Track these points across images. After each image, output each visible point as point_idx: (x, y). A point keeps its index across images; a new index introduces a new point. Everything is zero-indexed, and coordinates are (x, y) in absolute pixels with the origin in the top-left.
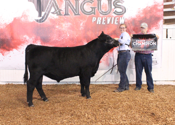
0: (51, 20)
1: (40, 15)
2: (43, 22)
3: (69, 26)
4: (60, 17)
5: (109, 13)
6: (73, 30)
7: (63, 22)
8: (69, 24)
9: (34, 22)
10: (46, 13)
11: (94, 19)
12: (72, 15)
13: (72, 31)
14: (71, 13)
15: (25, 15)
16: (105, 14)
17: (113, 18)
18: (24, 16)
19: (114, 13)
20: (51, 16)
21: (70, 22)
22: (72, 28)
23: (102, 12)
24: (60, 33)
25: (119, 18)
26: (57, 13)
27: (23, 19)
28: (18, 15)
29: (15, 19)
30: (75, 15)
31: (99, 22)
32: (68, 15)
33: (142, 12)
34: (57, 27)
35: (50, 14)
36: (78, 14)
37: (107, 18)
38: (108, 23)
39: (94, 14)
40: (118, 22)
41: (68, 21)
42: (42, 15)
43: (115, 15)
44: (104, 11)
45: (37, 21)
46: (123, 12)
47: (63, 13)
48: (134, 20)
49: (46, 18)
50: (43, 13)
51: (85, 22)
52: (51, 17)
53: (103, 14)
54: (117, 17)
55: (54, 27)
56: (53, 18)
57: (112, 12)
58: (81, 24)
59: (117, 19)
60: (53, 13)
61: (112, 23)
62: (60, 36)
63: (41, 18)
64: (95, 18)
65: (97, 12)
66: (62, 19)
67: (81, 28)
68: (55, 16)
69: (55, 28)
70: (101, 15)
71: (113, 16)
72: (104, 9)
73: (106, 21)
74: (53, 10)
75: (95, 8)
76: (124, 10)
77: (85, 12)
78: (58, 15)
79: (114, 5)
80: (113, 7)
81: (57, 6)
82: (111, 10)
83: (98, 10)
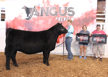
0: (34, 19)
3: (43, 22)
7: (40, 20)
8: (43, 21)
9: (25, 19)
13: (44, 25)
14: (44, 15)
17: (67, 18)
18: (20, 16)
19: (68, 15)
21: (43, 20)
22: (44, 23)
24: (38, 25)
25: (71, 18)
27: (19, 18)
28: (17, 16)
29: (15, 18)
30: (46, 16)
32: (42, 16)
33: (84, 14)
34: (36, 22)
36: (48, 16)
38: (64, 20)
39: (57, 15)
41: (42, 19)
43: (68, 16)
44: (62, 14)
45: (26, 19)
47: (40, 15)
48: (79, 19)
51: (51, 20)
52: (33, 17)
53: (62, 16)
58: (49, 21)
62: (38, 27)
63: (28, 17)
64: (57, 18)
66: (39, 18)
67: (49, 23)
68: (36, 17)
69: (35, 23)
70: (60, 16)
71: (67, 17)
72: (62, 13)
73: (63, 20)
74: (35, 13)
75: (57, 12)
76: (74, 13)
77: (51, 14)
78: (37, 16)
79: (68, 10)
80: (67, 11)
81: (37, 11)
82: (66, 13)
83: (59, 13)
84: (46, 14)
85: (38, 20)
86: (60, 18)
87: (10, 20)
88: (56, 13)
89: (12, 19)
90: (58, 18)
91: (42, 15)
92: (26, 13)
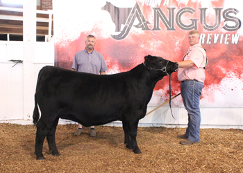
0: (134, 37)
1: (118, 29)
2: (122, 38)
3: (159, 45)
4: (147, 33)
5: (217, 27)
6: (165, 51)
7: (150, 39)
8: (160, 42)
9: (109, 38)
10: (126, 27)
12: (163, 30)
13: (163, 52)
14: (163, 27)
15: (97, 29)
16: (211, 29)
17: (222, 35)
19: (224, 28)
20: (134, 30)
21: (160, 39)
22: (163, 48)
23: (207, 26)
25: (231, 36)
26: (142, 26)
28: (88, 29)
30: (168, 29)
31: (202, 40)
34: (142, 46)
35: (133, 28)
36: (173, 29)
37: (213, 35)
38: (215, 42)
40: (230, 41)
41: (157, 38)
42: (122, 29)
43: (225, 31)
44: (209, 25)
45: (114, 37)
46: (236, 26)
47: (151, 26)
50: (122, 27)
51: (181, 40)
52: (134, 33)
53: (208, 30)
54: (228, 33)
55: (137, 46)
56: (137, 34)
57: (221, 26)
58: (177, 43)
59: (228, 37)
60: (137, 26)
61: (221, 42)
63: (120, 33)
65: (200, 26)
66: (150, 36)
67: (177, 49)
68: (140, 31)
69: (139, 48)
70: (205, 31)
71: (222, 33)
72: (210, 22)
73: (212, 40)
74: (136, 22)
75: (196, 20)
76: (238, 23)
77: (182, 26)
78: (144, 29)
79: (224, 17)
80: (222, 19)
81: (142, 17)
82: (219, 24)
83: (201, 23)
84: (169, 25)
86: (204, 36)
87: (66, 39)
88: (193, 24)
89: (74, 35)
91: (156, 28)
92: (114, 22)
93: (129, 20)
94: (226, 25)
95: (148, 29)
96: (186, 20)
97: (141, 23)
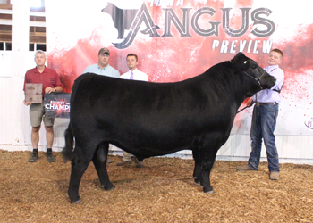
0: (140, 45)
1: (121, 36)
3: (170, 55)
4: (157, 40)
5: (244, 32)
6: (177, 63)
7: (160, 47)
8: (171, 51)
9: (111, 47)
10: (131, 33)
11: (216, 44)
12: (176, 37)
13: (175, 64)
14: (175, 32)
16: (236, 34)
17: (250, 42)
18: (95, 37)
19: (253, 32)
20: (140, 37)
21: (172, 48)
22: (175, 59)
23: (231, 31)
24: (154, 67)
25: (262, 42)
26: (150, 32)
27: (92, 43)
28: (85, 36)
29: (79, 43)
30: (182, 35)
31: (224, 48)
32: (169, 35)
33: (305, 31)
34: (150, 56)
35: (139, 34)
36: (188, 35)
37: (239, 42)
39: (216, 34)
40: (260, 49)
41: (168, 46)
42: (125, 36)
43: (254, 37)
44: (234, 29)
45: (116, 45)
46: (268, 30)
47: (160, 32)
48: (290, 45)
49: (131, 42)
50: (126, 33)
51: (199, 48)
52: (139, 40)
53: (233, 35)
54: (258, 40)
55: (144, 57)
56: (143, 42)
58: (193, 52)
59: (258, 44)
60: (143, 32)
61: (249, 51)
62: (154, 72)
63: (123, 40)
64: (218, 42)
65: (221, 31)
66: (159, 44)
67: (193, 59)
68: (148, 38)
69: (146, 59)
70: (228, 37)
71: (249, 39)
72: (234, 26)
73: (237, 48)
74: (143, 27)
75: (217, 24)
76: (271, 27)
77: (199, 31)
78: (152, 36)
79: (253, 19)
80: (251, 22)
81: (150, 20)
82: (247, 27)
83: (224, 27)
84: (182, 29)
85: (155, 47)
86: (227, 43)
88: (213, 28)
89: (69, 44)
90: (220, 44)
91: (167, 34)
92: (116, 27)
93: (134, 25)
94: (255, 29)
95: (157, 35)
96: (204, 23)
97: (148, 28)
